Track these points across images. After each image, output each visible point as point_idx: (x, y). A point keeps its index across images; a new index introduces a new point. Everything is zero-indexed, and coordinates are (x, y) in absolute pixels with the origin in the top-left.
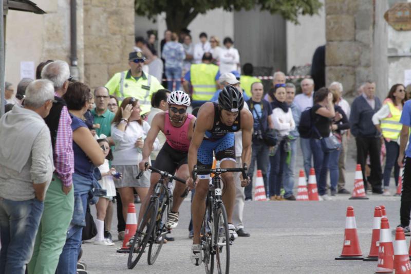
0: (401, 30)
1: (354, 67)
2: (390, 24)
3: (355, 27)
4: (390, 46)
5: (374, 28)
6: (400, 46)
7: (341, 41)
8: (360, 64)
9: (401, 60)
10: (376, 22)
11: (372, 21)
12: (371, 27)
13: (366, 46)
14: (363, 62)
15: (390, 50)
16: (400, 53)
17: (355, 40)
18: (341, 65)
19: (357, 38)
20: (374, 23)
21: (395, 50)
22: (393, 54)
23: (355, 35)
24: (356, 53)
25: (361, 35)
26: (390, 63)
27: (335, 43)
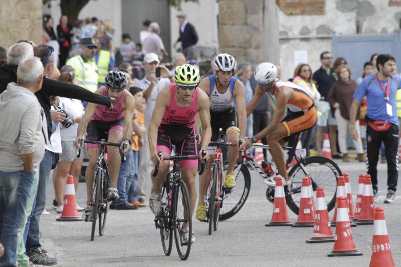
0: (291, 14)
1: (245, 48)
2: (281, 9)
3: (246, 12)
4: (281, 29)
5: (263, 12)
6: (290, 29)
7: (233, 24)
8: (250, 46)
9: (292, 42)
10: (266, 7)
11: (261, 6)
12: (261, 12)
13: (256, 29)
14: (254, 44)
15: (281, 33)
16: (290, 35)
17: (246, 24)
18: (233, 47)
19: (248, 21)
20: (264, 8)
21: (285, 33)
22: (284, 37)
23: (246, 19)
24: (247, 36)
25: (252, 19)
26: (281, 44)
27: (228, 27)
